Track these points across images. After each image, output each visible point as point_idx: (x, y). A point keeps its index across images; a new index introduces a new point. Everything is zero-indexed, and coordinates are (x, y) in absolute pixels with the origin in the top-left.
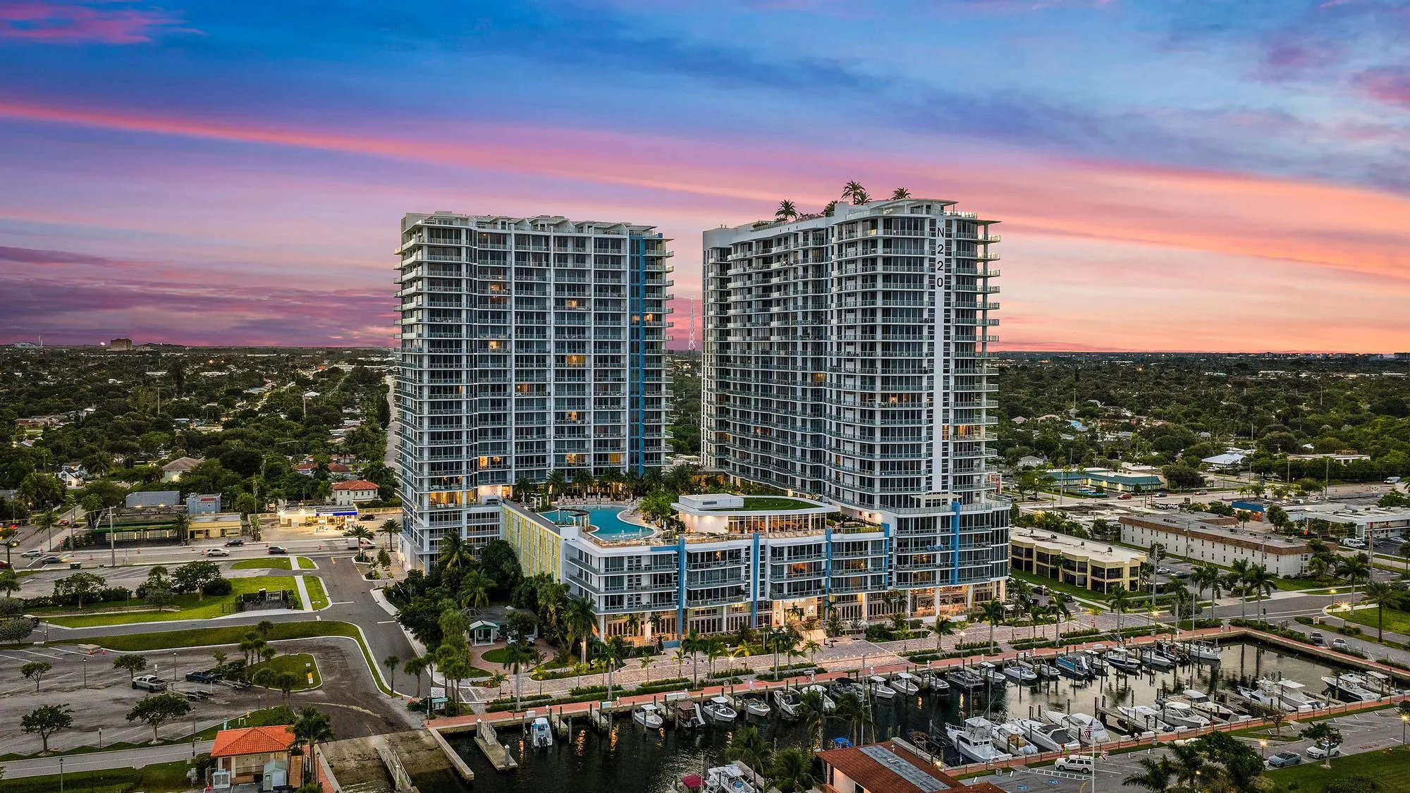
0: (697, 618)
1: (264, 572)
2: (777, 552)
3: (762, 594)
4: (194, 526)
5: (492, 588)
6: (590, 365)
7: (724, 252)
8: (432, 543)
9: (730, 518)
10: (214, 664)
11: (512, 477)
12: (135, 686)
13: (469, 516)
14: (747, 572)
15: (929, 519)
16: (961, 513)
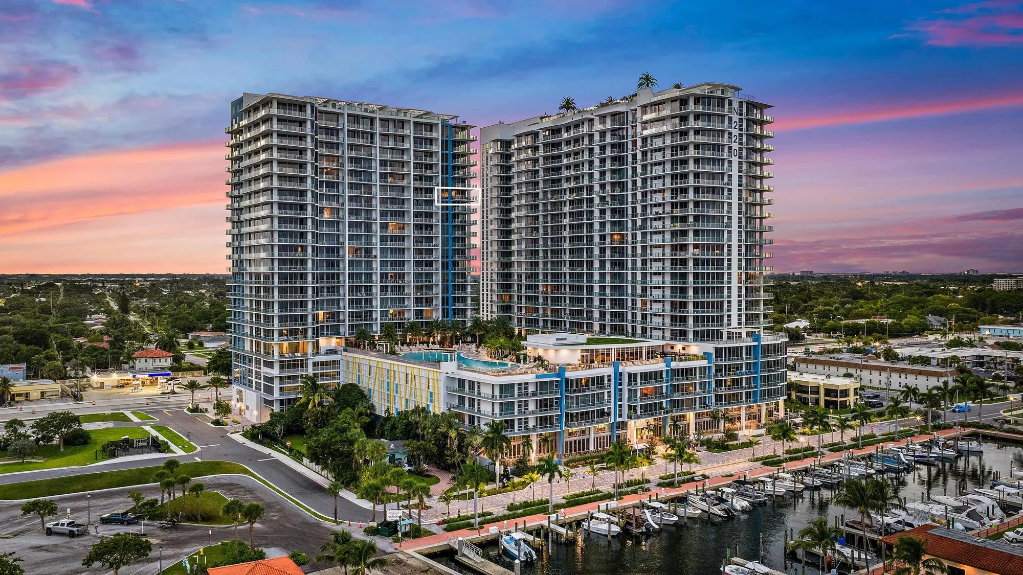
0: (571, 439)
1: (110, 425)
2: (632, 377)
3: (620, 416)
4: (14, 390)
5: (366, 423)
6: (410, 232)
7: (506, 144)
8: (281, 389)
9: (582, 351)
10: (131, 504)
11: (345, 330)
12: (50, 532)
13: (314, 364)
14: (609, 396)
15: (738, 347)
16: (762, 343)
